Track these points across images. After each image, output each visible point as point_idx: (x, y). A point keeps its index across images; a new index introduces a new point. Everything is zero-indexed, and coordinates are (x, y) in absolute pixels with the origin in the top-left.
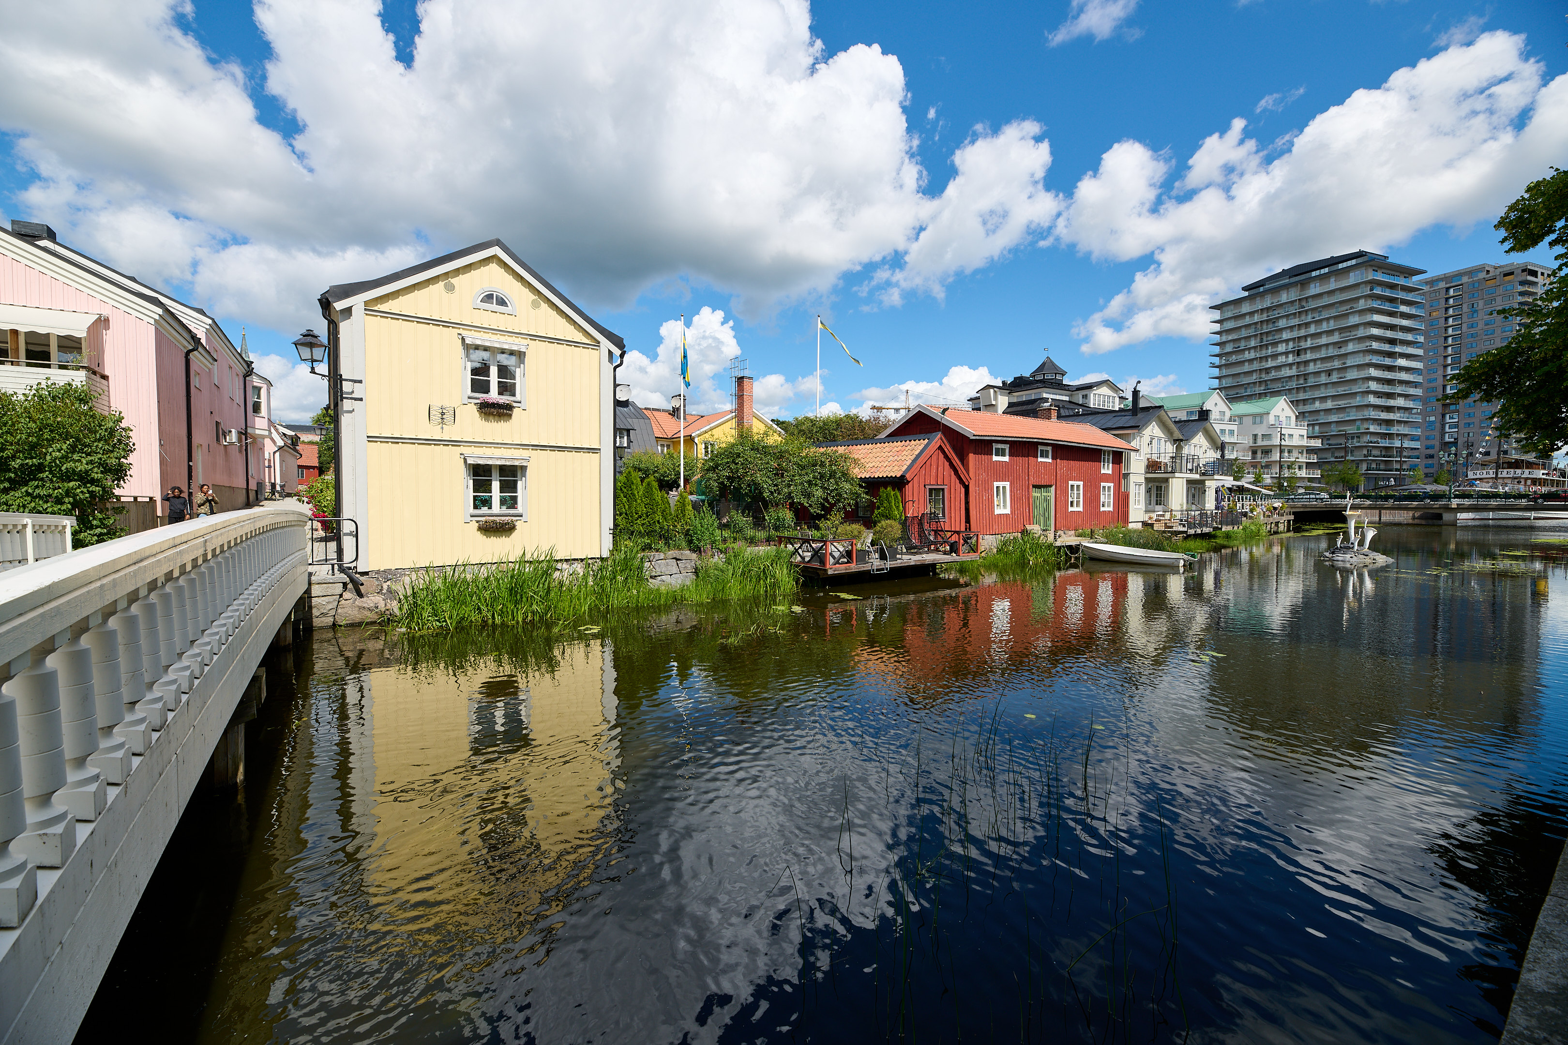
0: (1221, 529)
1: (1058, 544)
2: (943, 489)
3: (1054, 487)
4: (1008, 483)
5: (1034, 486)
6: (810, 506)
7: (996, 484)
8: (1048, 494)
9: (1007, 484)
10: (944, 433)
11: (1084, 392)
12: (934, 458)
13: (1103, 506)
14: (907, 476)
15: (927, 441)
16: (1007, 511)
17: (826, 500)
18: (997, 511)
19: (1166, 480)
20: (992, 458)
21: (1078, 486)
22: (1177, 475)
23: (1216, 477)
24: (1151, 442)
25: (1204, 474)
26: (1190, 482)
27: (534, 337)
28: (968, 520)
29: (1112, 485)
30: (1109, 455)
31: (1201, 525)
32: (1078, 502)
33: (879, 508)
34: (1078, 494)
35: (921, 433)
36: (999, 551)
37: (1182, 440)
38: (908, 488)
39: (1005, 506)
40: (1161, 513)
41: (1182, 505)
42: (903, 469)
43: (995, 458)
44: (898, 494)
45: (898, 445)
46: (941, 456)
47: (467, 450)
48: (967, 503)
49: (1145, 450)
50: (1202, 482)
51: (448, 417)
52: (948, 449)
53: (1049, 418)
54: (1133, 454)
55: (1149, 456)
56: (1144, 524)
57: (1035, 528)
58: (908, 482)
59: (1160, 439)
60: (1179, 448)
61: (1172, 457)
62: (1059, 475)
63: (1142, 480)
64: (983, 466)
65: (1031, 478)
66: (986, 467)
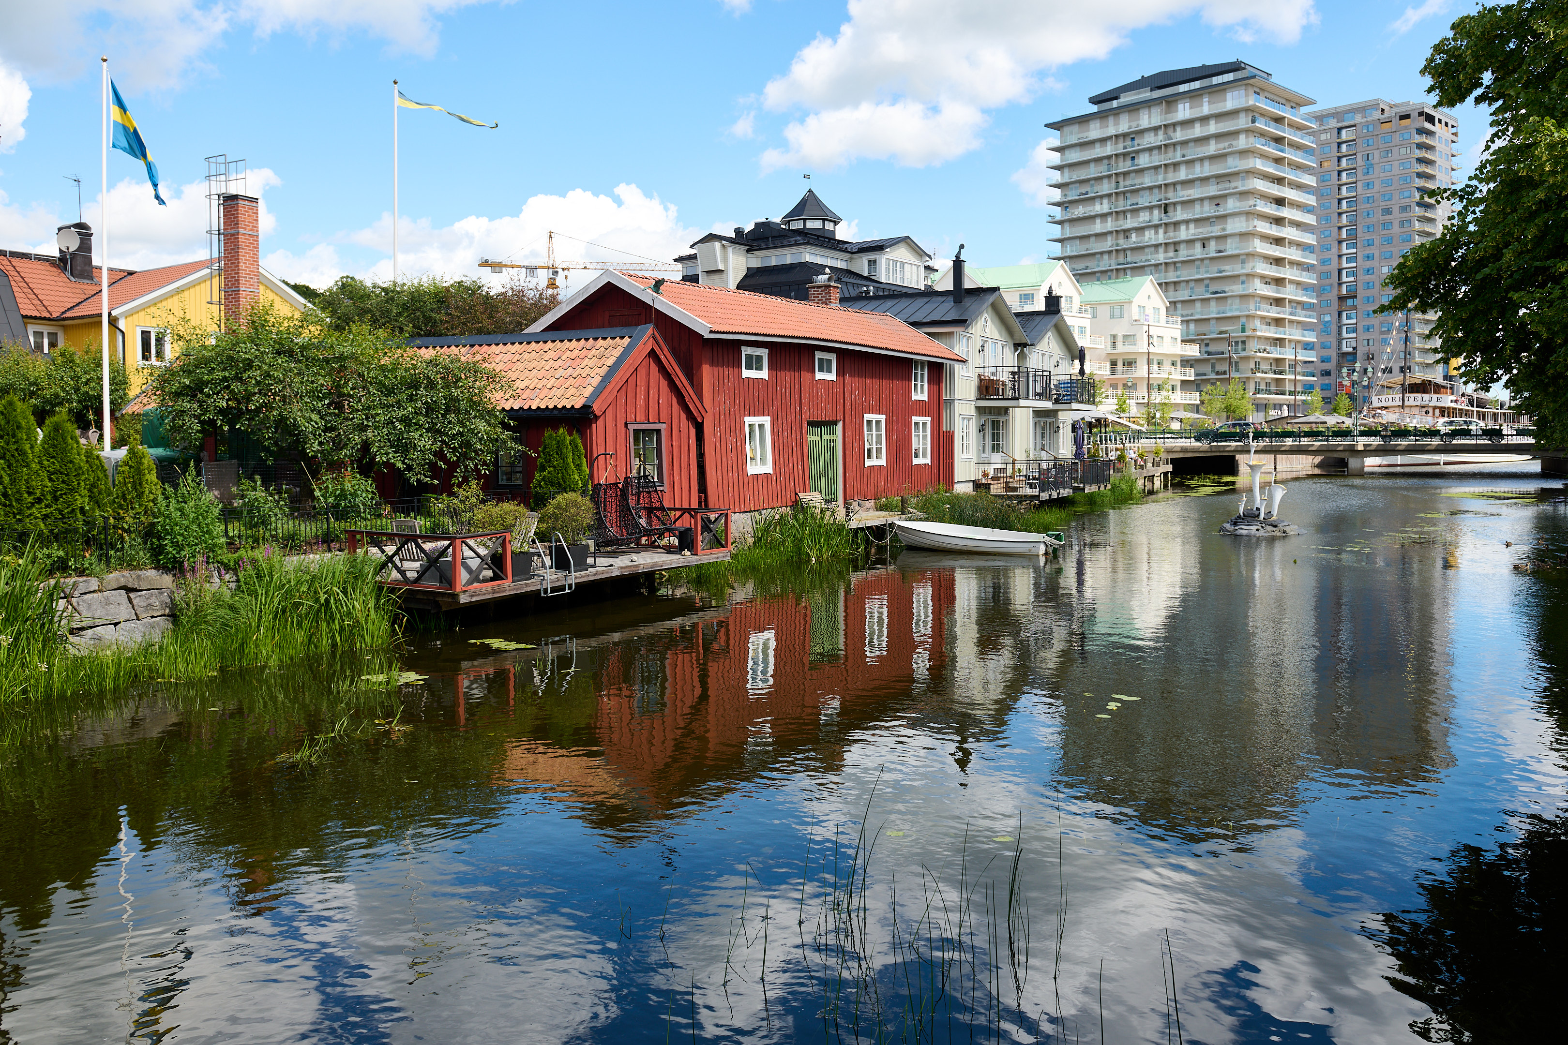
0: (1083, 489)
1: (854, 525)
2: (658, 431)
3: (840, 425)
4: (768, 418)
5: (811, 424)
6: (409, 468)
7: (748, 420)
8: (832, 437)
9: (766, 420)
10: (657, 326)
11: (872, 256)
12: (642, 372)
13: (917, 456)
14: (595, 407)
15: (627, 340)
16: (768, 469)
17: (440, 454)
18: (753, 469)
19: (1005, 411)
20: (740, 373)
21: (878, 423)
22: (1023, 402)
23: (1075, 406)
24: (983, 346)
25: (1057, 401)
26: (1039, 413)
28: (703, 488)
29: (928, 420)
30: (922, 370)
31: (1057, 485)
32: (878, 450)
33: (543, 468)
34: (879, 437)
35: (611, 325)
36: (758, 541)
37: (1025, 345)
38: (597, 429)
39: (763, 460)
40: (999, 466)
41: (1027, 452)
42: (587, 394)
43: (746, 373)
44: (579, 441)
45: (571, 347)
46: (654, 368)
48: (701, 456)
49: (975, 360)
50: (1053, 413)
52: (666, 356)
53: (827, 302)
54: (957, 367)
55: (981, 371)
56: (977, 485)
57: (814, 498)
58: (596, 418)
59: (995, 341)
60: (1022, 357)
61: (1013, 373)
62: (848, 404)
63: (972, 411)
64: (726, 387)
65: (805, 409)
66: (732, 390)
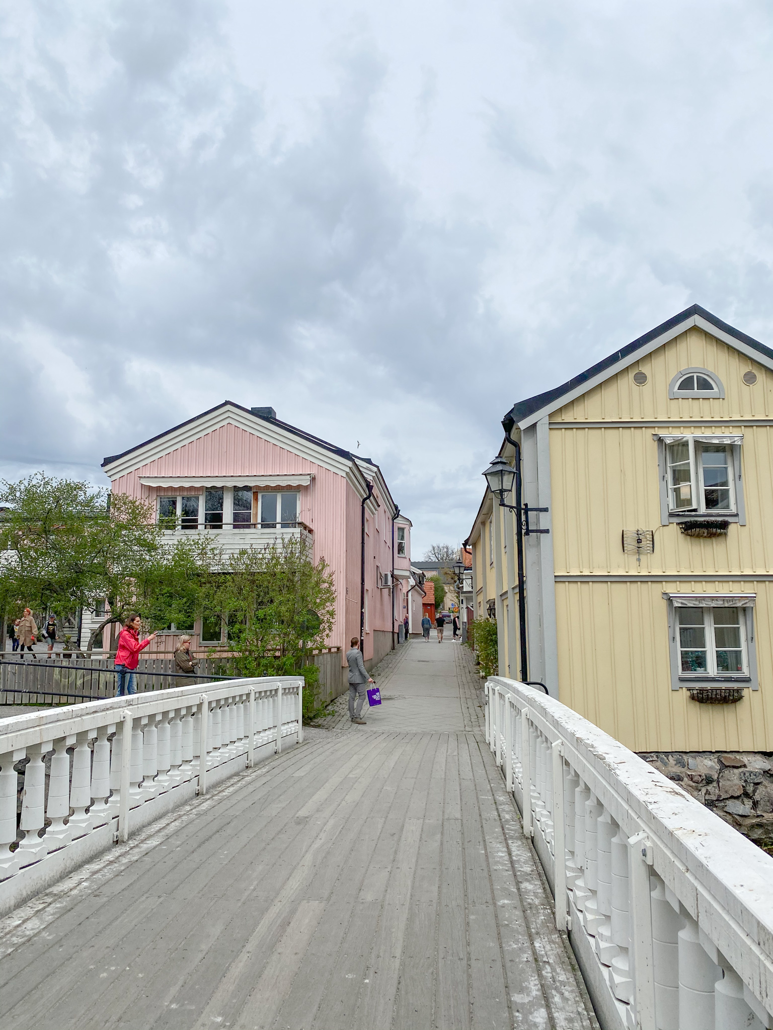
27: (750, 424)
47: (671, 589)
51: (646, 543)
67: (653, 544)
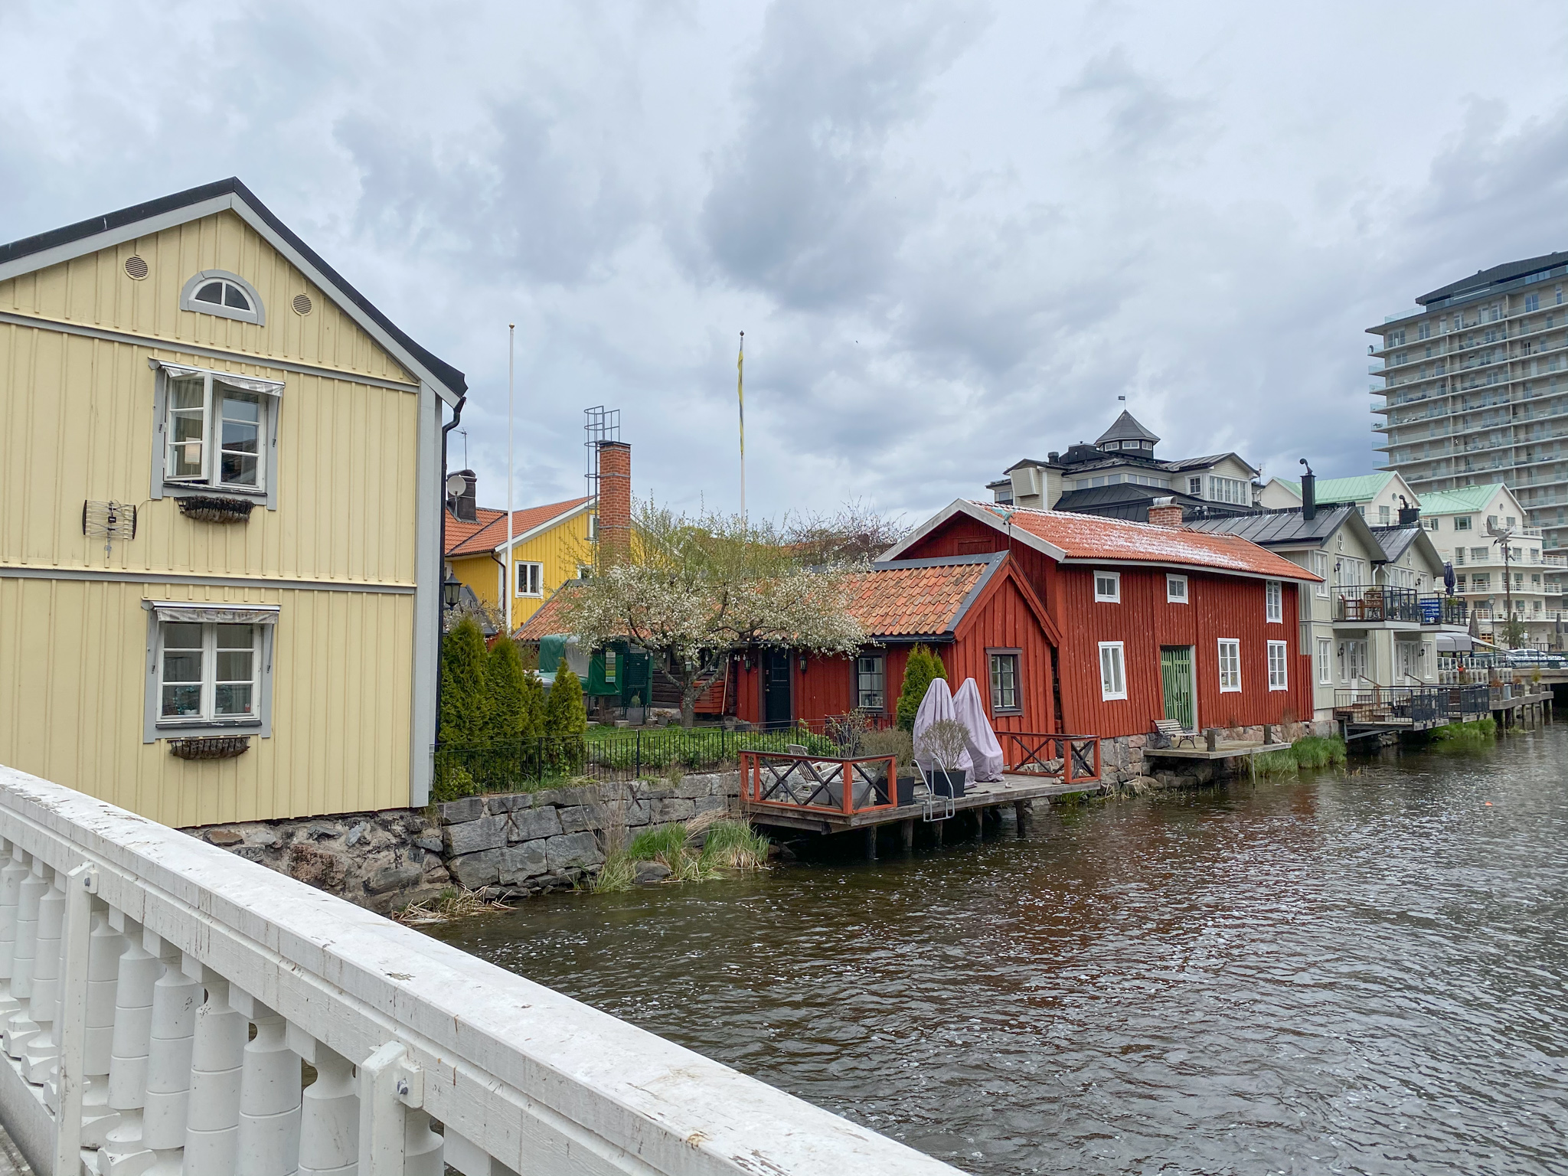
1: (1217, 755)
3: (1193, 649)
4: (1121, 643)
5: (1164, 648)
7: (1102, 645)
8: (1185, 662)
10: (1011, 553)
11: (1194, 475)
12: (999, 599)
13: (1273, 681)
14: (956, 633)
15: (983, 567)
16: (1123, 695)
18: (1107, 696)
19: (1364, 633)
20: (1093, 597)
21: (1232, 647)
22: (1384, 624)
23: (1444, 627)
24: (1338, 565)
25: (1422, 622)
27: (295, 369)
28: (1059, 715)
29: (1284, 643)
30: (1276, 590)
31: (1430, 714)
32: (1234, 676)
33: (908, 693)
34: (1233, 661)
35: (961, 553)
37: (1384, 562)
38: (958, 653)
39: (1118, 686)
40: (1362, 692)
42: (948, 621)
43: (1099, 598)
44: (942, 666)
45: (924, 574)
46: (1011, 594)
48: (1057, 681)
49: (1331, 579)
50: (1418, 635)
51: (123, 524)
52: (1023, 583)
53: (1170, 523)
55: (1336, 590)
56: (1337, 712)
57: (1171, 726)
58: (957, 643)
59: (1351, 559)
60: (1380, 575)
61: (1372, 593)
62: (1201, 627)
63: (1330, 635)
64: (1080, 612)
65: (1158, 634)
66: (1085, 614)
67: (134, 527)
